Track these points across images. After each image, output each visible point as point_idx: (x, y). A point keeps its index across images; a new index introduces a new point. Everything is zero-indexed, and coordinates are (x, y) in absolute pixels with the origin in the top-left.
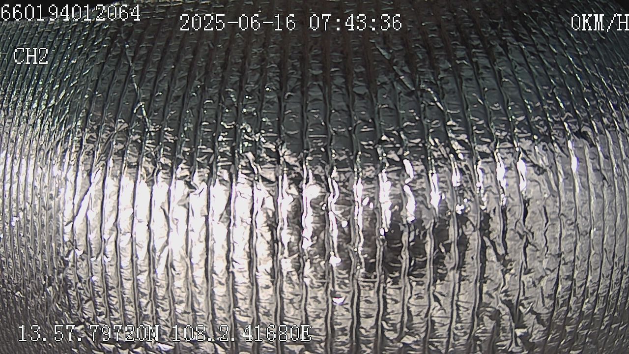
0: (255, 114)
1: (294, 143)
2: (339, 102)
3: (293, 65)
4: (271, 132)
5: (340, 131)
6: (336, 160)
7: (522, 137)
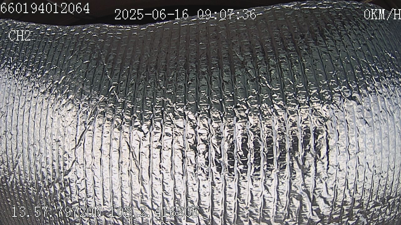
0: (173, 93)
1: (193, 108)
2: (215, 86)
3: (191, 66)
4: (181, 103)
5: (216, 101)
6: (214, 117)
7: (314, 102)
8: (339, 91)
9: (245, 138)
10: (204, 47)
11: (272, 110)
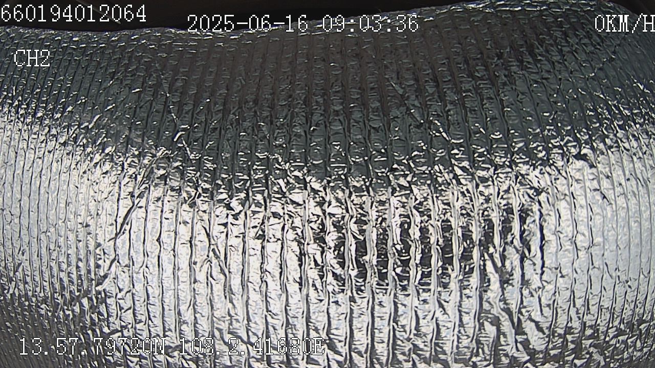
0: (284, 146)
1: (319, 171)
2: (356, 135)
3: (317, 102)
4: (298, 162)
5: (357, 160)
6: (354, 186)
7: (520, 163)
8: (561, 144)
9: (406, 222)
10: (338, 70)
11: (451, 175)
